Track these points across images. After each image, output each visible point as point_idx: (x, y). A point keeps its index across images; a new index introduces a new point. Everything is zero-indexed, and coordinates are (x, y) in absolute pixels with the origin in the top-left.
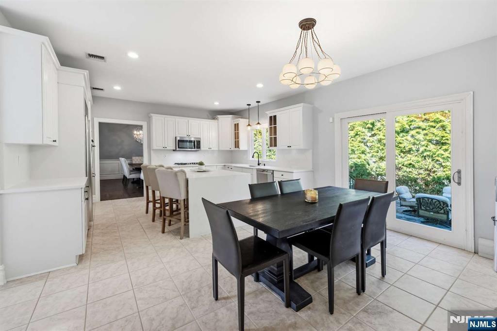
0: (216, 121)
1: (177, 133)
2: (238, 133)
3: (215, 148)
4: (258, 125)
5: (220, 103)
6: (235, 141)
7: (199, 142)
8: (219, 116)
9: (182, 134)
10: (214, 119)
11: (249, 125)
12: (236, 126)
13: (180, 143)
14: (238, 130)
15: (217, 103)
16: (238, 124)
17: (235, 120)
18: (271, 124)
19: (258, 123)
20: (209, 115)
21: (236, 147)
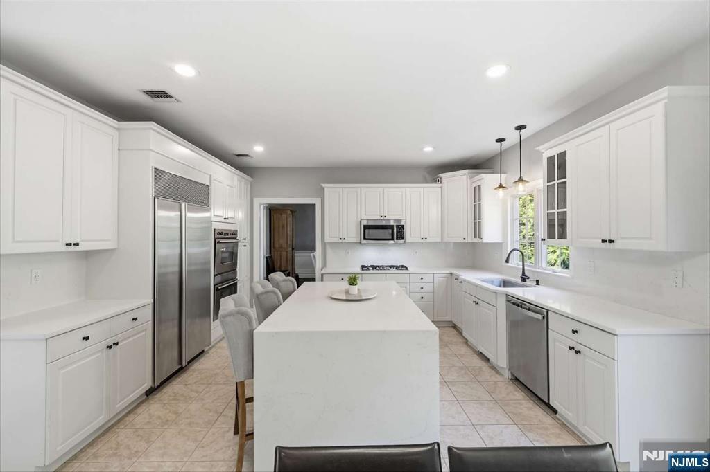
0: (438, 185)
1: (363, 213)
2: (479, 205)
3: (434, 237)
4: (521, 184)
5: (434, 148)
6: (475, 223)
7: (401, 228)
8: (441, 175)
9: (373, 214)
10: (435, 181)
11: (501, 186)
12: (477, 191)
13: (367, 231)
14: (479, 200)
15: (428, 149)
16: (479, 186)
17: (474, 180)
18: (550, 178)
19: (521, 180)
20: (427, 176)
21: (475, 237)
